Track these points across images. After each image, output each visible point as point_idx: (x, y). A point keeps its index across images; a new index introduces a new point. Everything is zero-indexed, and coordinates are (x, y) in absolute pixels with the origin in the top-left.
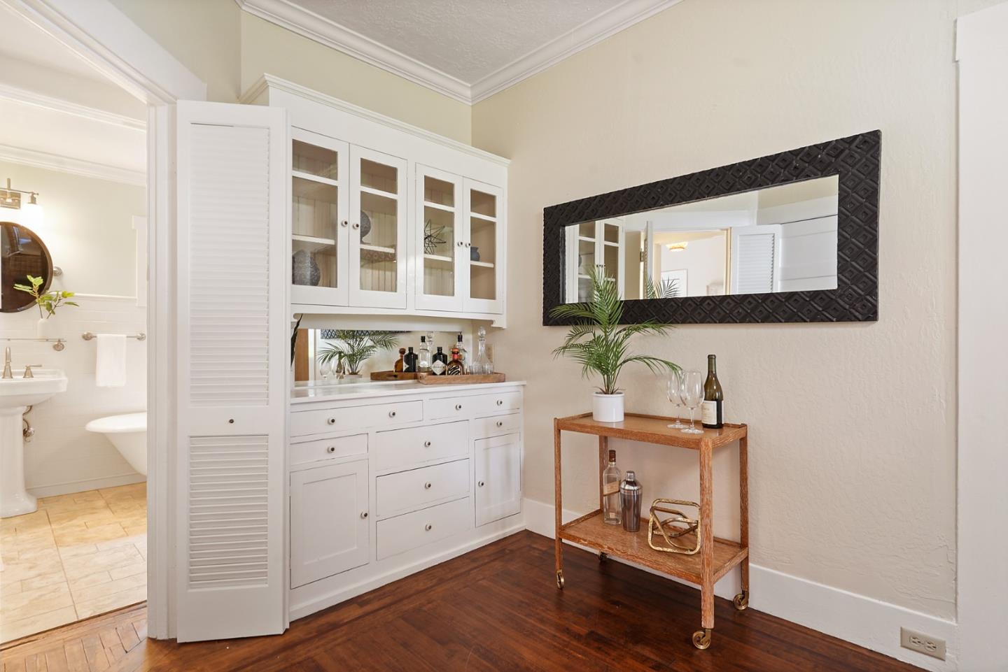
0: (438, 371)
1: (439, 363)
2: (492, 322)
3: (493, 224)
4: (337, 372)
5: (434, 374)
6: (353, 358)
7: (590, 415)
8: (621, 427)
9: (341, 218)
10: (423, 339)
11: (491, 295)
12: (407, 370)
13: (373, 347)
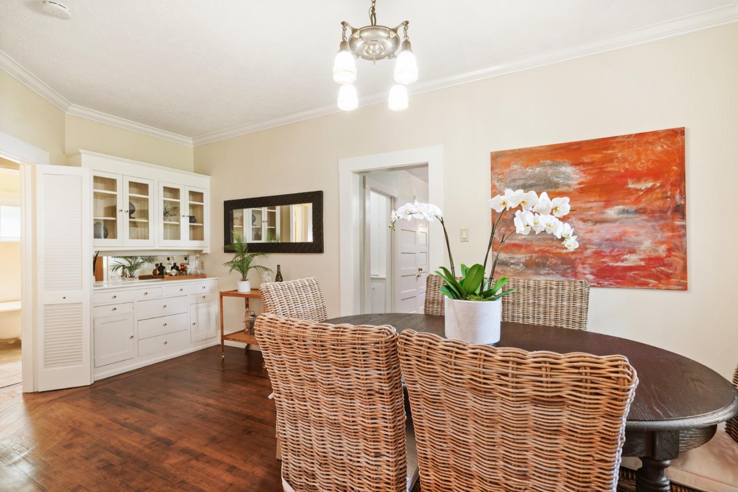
0: (174, 274)
1: (174, 270)
2: (202, 251)
3: (202, 206)
4: (122, 276)
5: (172, 275)
6: (132, 268)
7: (237, 291)
8: (249, 293)
9: (118, 208)
10: (168, 259)
11: (202, 239)
12: (159, 274)
13: (142, 262)
